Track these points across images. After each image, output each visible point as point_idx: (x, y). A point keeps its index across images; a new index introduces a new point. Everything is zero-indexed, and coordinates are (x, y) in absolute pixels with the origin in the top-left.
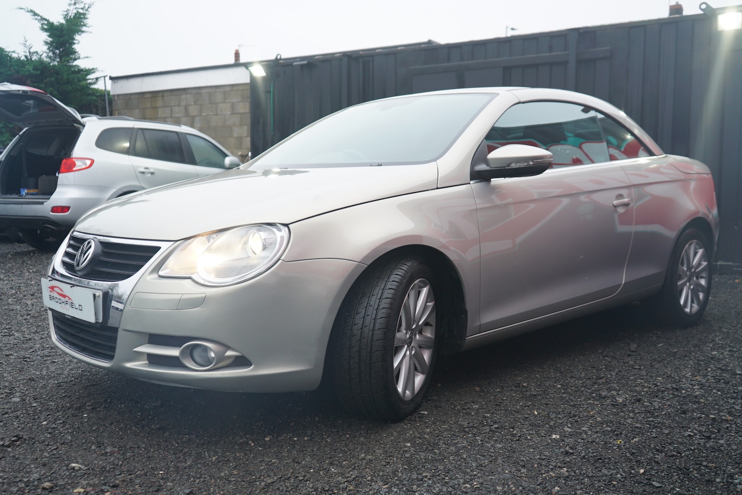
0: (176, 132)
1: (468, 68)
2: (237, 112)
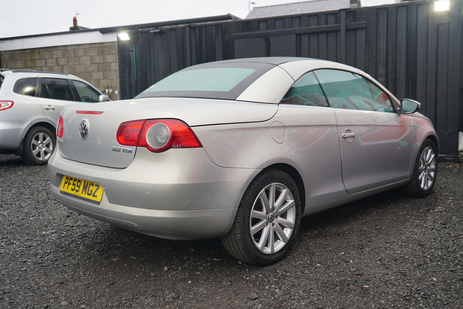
0: (66, 79)
1: (272, 35)
2: (95, 62)
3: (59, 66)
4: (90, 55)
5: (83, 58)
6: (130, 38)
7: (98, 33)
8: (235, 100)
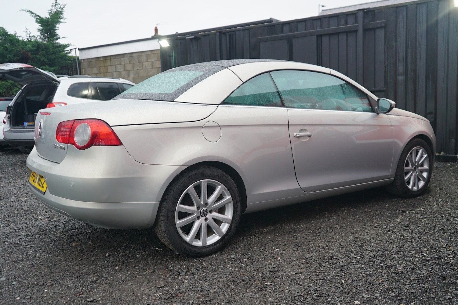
1: (294, 37)
2: (155, 67)
3: (126, 71)
5: (146, 63)
6: (169, 45)
8: (173, 101)
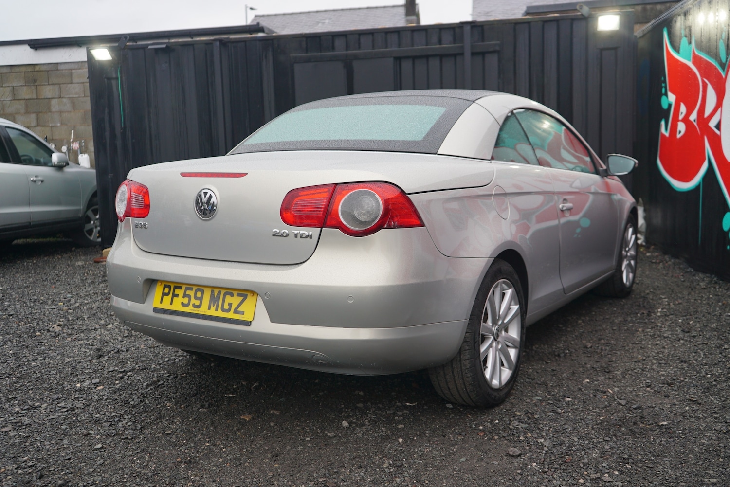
1: (356, 57)
2: (20, 98)
4: (10, 85)
6: (112, 57)
7: (27, 48)
8: (436, 154)
